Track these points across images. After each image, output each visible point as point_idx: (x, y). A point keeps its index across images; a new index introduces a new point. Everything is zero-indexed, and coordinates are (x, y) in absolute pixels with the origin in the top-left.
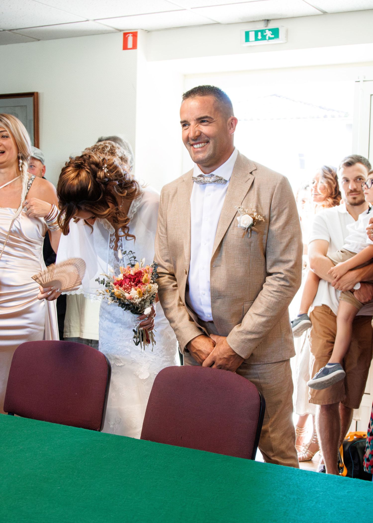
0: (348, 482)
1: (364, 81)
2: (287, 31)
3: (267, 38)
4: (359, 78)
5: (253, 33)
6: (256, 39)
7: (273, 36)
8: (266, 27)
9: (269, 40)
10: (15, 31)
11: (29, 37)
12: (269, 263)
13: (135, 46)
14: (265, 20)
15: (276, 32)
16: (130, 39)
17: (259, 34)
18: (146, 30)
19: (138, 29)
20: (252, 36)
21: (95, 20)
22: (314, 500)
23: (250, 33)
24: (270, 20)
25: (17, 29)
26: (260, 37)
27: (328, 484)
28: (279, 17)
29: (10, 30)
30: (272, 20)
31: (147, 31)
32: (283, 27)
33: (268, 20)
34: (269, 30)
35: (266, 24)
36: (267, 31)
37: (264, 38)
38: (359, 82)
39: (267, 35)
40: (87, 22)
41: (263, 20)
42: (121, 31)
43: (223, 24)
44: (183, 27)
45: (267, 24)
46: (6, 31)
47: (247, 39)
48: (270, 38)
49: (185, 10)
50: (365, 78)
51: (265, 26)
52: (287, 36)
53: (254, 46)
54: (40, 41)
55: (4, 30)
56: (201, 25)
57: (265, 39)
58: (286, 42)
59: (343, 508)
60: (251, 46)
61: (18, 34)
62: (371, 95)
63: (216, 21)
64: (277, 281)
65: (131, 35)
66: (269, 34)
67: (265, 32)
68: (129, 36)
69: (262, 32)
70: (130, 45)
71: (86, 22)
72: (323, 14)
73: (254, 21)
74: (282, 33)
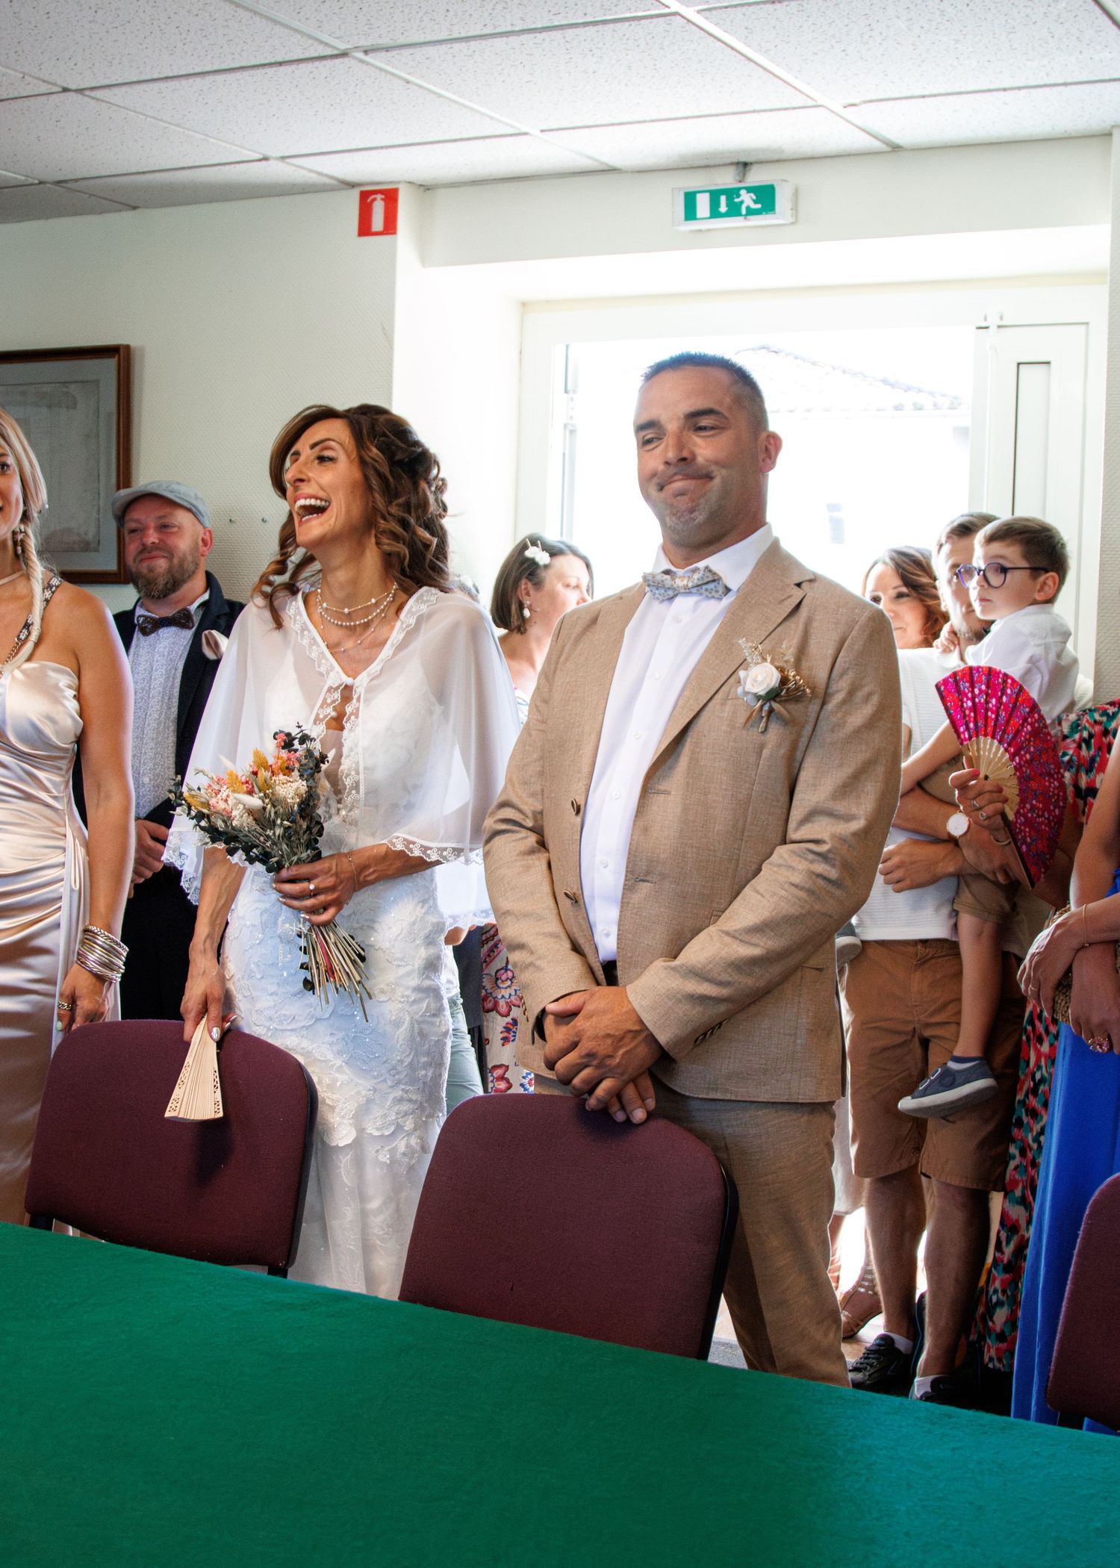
0: (953, 1420)
1: (999, 327)
2: (796, 193)
3: (744, 211)
4: (985, 319)
5: (707, 196)
6: (715, 213)
7: (759, 206)
8: (740, 182)
9: (749, 217)
10: (69, 185)
11: (110, 200)
12: (796, 814)
13: (390, 227)
14: (738, 163)
15: (766, 197)
16: (378, 208)
17: (723, 199)
18: (421, 185)
19: (399, 182)
20: (703, 203)
21: (283, 158)
22: (863, 1472)
23: (699, 196)
24: (751, 164)
25: (76, 180)
26: (723, 209)
27: (900, 1427)
28: (776, 157)
29: (59, 183)
30: (758, 166)
31: (422, 188)
32: (785, 183)
33: (746, 165)
34: (749, 190)
35: (742, 174)
36: (743, 192)
37: (734, 210)
38: (987, 328)
39: (742, 202)
40: (264, 162)
41: (732, 164)
42: (352, 185)
43: (627, 172)
44: (519, 178)
45: (744, 175)
46: (48, 185)
47: (690, 213)
48: (751, 212)
49: (526, 134)
50: (1001, 318)
51: (738, 178)
52: (795, 208)
53: (708, 230)
54: (138, 211)
55: (41, 183)
56: (569, 173)
57: (738, 214)
58: (792, 223)
59: (941, 1495)
60: (700, 231)
61: (80, 192)
62: (1019, 364)
63: (607, 165)
64: (806, 859)
65: (379, 197)
66: (747, 199)
67: (739, 196)
68: (375, 200)
69: (732, 193)
70: (377, 223)
71: (259, 163)
72: (892, 151)
73: (707, 167)
74: (783, 199)
